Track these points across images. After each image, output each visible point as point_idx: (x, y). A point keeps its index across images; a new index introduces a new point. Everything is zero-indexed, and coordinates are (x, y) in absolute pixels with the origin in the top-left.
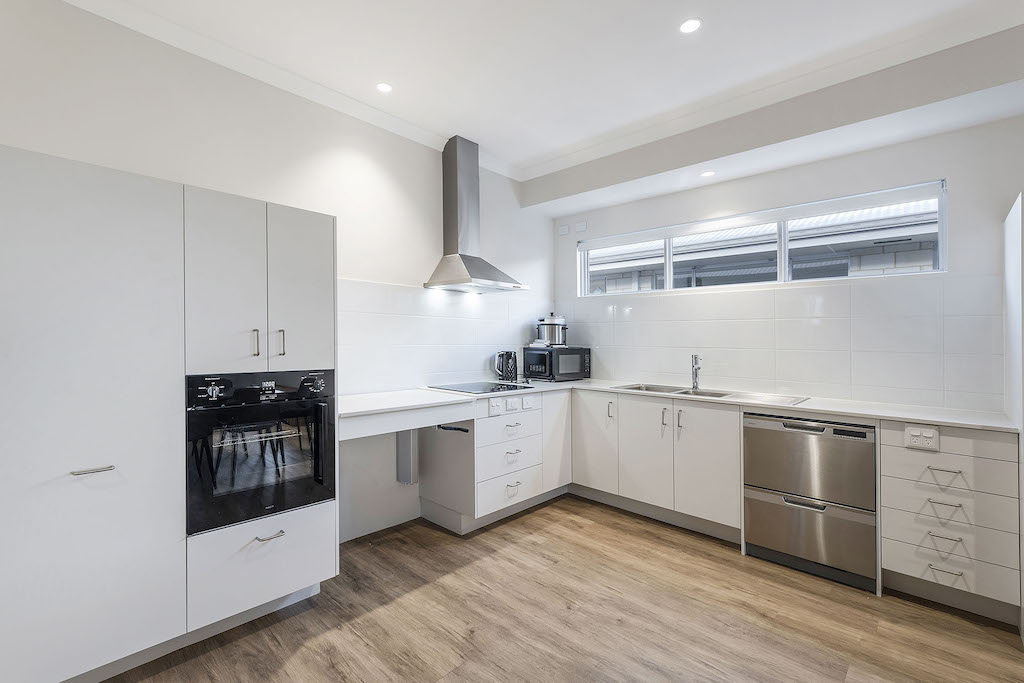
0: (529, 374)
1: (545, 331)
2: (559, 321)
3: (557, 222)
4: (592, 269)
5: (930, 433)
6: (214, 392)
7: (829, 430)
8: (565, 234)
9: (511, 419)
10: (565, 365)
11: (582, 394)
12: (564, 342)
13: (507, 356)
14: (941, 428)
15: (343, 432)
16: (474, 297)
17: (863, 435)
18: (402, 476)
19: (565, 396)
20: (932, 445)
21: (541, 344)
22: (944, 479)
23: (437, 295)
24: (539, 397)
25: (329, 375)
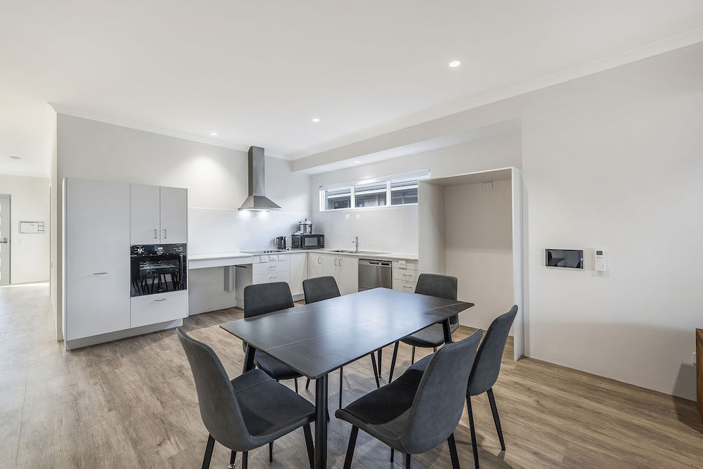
0: (295, 246)
1: (302, 227)
2: (309, 222)
3: (312, 178)
4: (329, 197)
5: (404, 262)
6: (140, 251)
7: (380, 264)
8: (314, 182)
9: (273, 264)
10: (307, 242)
11: (311, 254)
12: (311, 232)
13: (281, 239)
14: (406, 260)
15: (190, 266)
16: (264, 214)
17: (388, 265)
18: (226, 288)
19: (304, 255)
20: (405, 267)
21: (299, 233)
22: (408, 278)
23: (245, 214)
24: (289, 256)
25: (185, 246)
